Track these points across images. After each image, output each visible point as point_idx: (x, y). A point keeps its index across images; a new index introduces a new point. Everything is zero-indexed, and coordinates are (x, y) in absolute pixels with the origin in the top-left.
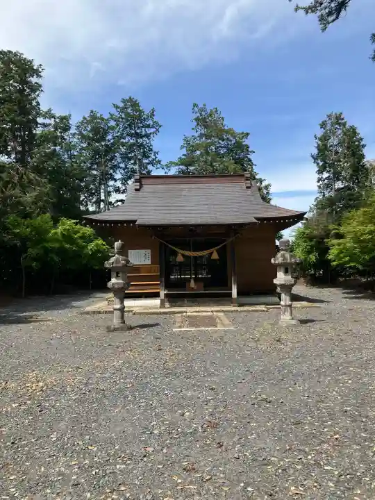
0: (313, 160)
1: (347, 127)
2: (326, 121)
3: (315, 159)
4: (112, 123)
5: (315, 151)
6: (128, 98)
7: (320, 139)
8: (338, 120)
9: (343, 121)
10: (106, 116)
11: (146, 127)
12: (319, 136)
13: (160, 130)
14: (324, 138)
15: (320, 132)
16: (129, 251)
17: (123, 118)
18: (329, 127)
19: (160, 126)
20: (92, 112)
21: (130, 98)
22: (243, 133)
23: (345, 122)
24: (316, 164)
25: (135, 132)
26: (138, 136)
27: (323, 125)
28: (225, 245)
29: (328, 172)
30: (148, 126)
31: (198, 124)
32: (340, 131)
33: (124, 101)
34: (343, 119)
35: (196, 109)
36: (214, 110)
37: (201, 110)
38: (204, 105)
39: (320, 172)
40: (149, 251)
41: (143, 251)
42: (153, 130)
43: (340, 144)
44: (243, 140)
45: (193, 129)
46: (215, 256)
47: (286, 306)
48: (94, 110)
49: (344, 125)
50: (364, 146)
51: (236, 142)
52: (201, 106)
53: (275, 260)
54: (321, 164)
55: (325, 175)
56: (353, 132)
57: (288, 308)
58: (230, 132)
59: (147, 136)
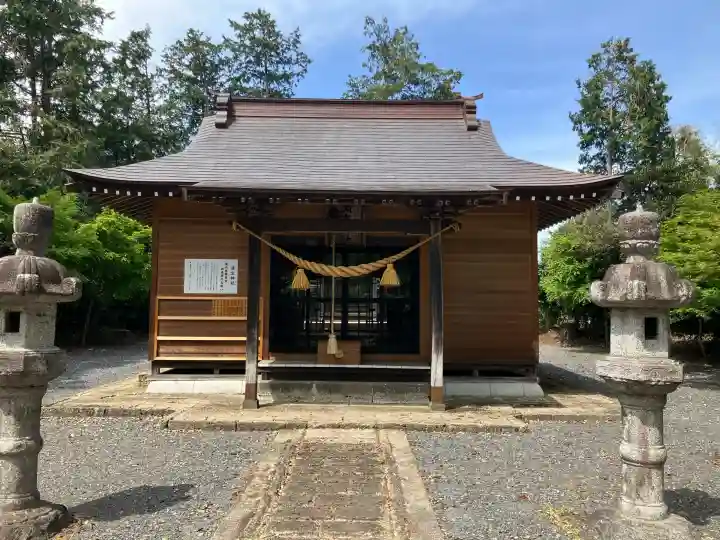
0: (572, 124)
1: (638, 63)
2: (599, 55)
3: (577, 122)
4: (227, 53)
5: (578, 108)
6: (255, 12)
7: (587, 86)
8: (623, 53)
9: (632, 54)
10: (217, 41)
11: (285, 63)
12: (585, 80)
13: (309, 67)
14: (594, 86)
15: (587, 75)
16: (187, 261)
17: (245, 46)
18: (603, 65)
19: (309, 62)
20: (191, 31)
21: (259, 11)
22: (452, 71)
23: (635, 56)
24: (576, 132)
25: (266, 70)
26: (270, 77)
27: (594, 61)
28: (416, 252)
29: (599, 144)
30: (289, 62)
31: (373, 56)
32: (623, 74)
33: (247, 16)
34: (631, 50)
35: (371, 29)
36: (401, 31)
37: (379, 31)
38: (385, 21)
39: (585, 145)
40: (234, 263)
41: (220, 263)
42: (297, 69)
43: (623, 96)
44: (452, 85)
45: (364, 65)
46: (391, 278)
47: (645, 464)
48: (195, 29)
49: (632, 60)
50: (667, 99)
51: (440, 87)
52: (379, 21)
53: (605, 289)
54: (586, 130)
55: (593, 151)
56: (648, 73)
57: (654, 473)
58: (429, 68)
59: (286, 77)
